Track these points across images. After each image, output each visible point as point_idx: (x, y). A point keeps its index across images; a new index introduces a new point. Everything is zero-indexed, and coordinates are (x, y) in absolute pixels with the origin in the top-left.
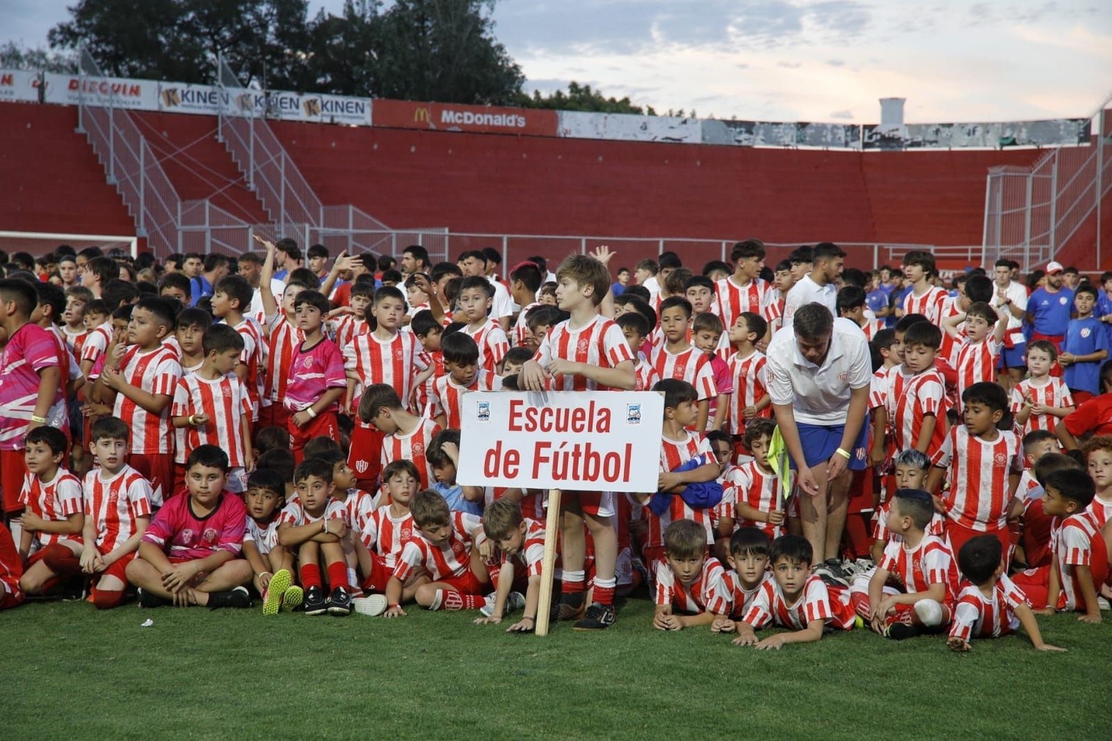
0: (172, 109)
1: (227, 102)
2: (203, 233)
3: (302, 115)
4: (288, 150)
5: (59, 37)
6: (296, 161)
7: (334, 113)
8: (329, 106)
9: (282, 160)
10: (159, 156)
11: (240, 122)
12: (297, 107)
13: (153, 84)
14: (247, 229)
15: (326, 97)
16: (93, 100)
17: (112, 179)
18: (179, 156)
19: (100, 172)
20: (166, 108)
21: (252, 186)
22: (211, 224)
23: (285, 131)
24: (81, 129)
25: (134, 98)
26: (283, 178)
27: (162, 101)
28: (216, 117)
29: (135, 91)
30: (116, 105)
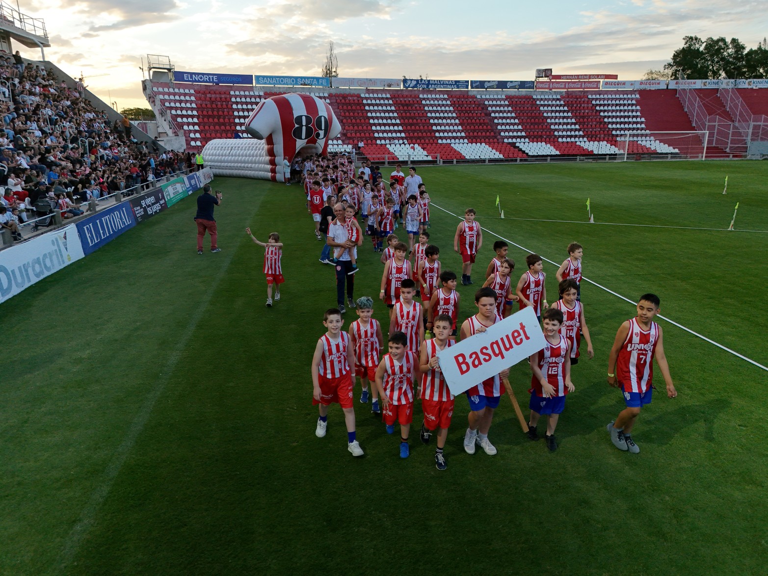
0: (705, 87)
1: (722, 84)
2: (715, 125)
3: (746, 86)
4: (742, 98)
5: (667, 67)
6: (744, 101)
7: (757, 85)
8: (755, 83)
9: (739, 101)
10: (701, 102)
11: (726, 90)
12: (745, 84)
13: (700, 81)
14: (731, 124)
15: (755, 80)
16: (681, 87)
17: (686, 110)
18: (707, 102)
19: (682, 108)
20: (703, 88)
21: (728, 109)
22: (718, 122)
23: (742, 92)
24: (677, 96)
25: (694, 85)
26: (740, 106)
27: (702, 85)
28: (718, 89)
29: (695, 83)
30: (690, 88)
